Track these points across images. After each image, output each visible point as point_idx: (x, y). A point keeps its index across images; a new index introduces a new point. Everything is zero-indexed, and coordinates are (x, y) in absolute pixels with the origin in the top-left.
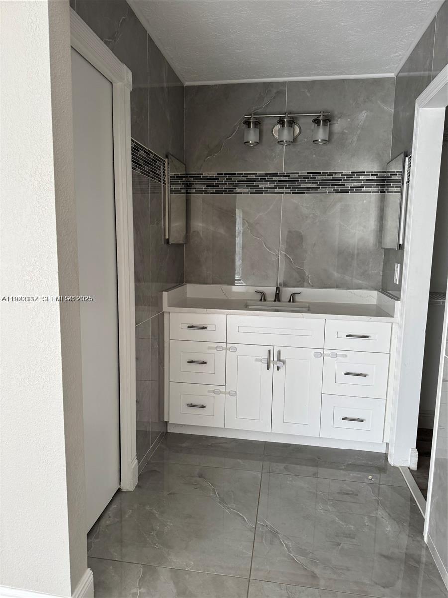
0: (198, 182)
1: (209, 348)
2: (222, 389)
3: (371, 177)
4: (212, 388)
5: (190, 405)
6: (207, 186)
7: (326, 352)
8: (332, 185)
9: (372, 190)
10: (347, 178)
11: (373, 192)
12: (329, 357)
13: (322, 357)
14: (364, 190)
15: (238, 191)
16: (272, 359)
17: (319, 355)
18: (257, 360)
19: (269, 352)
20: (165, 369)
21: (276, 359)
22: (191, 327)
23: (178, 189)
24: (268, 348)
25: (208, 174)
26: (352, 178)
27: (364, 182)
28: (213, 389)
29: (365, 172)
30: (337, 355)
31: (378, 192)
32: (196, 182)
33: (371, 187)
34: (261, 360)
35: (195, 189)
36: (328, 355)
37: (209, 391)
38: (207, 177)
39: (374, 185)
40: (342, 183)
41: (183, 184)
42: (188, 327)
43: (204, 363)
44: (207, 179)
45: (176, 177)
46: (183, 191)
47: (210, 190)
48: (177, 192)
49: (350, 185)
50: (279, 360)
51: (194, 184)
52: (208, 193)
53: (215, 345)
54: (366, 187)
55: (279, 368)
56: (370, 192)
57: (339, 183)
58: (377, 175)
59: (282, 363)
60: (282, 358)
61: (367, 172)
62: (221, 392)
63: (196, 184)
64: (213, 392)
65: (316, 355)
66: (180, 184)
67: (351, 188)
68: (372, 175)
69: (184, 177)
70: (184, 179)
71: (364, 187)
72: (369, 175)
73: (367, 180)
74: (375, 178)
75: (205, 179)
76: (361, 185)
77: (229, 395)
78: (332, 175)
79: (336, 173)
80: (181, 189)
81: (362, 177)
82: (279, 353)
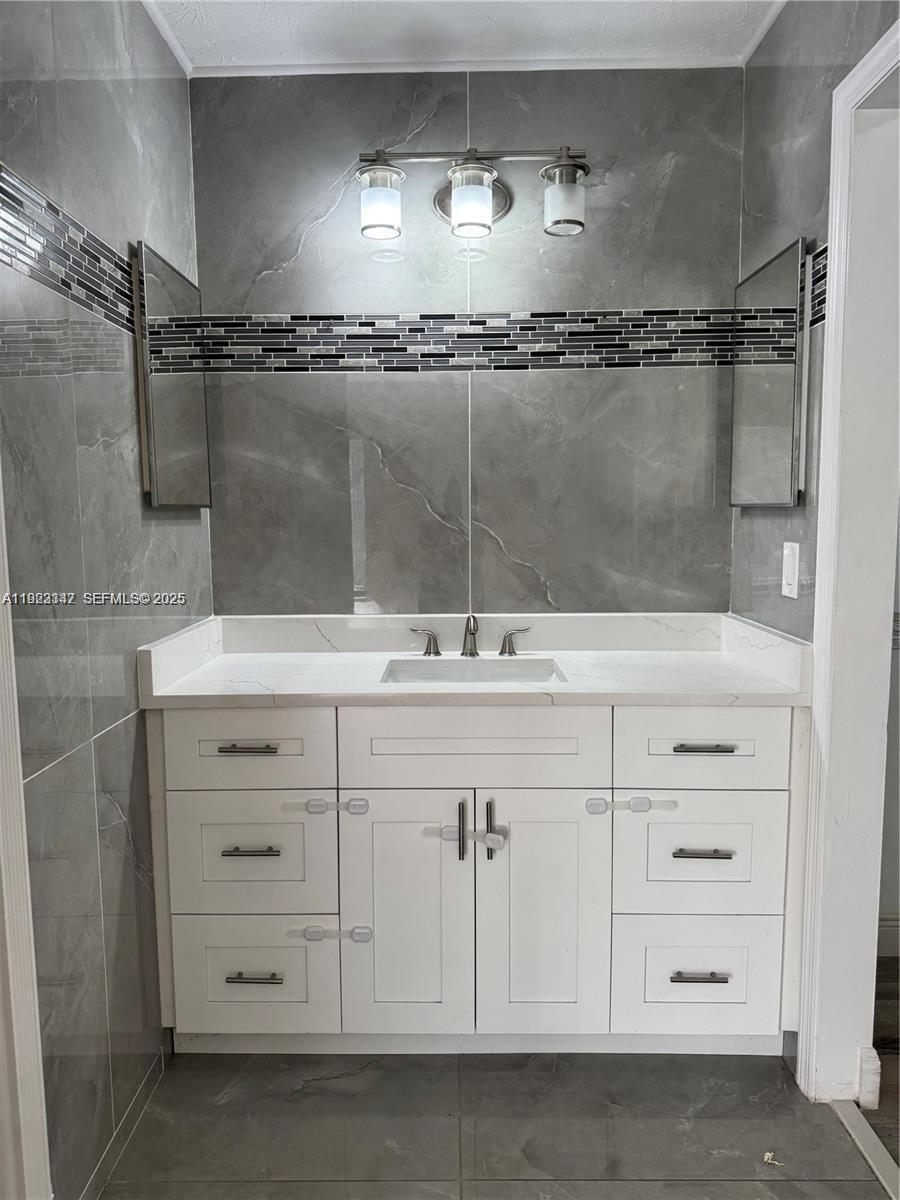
0: (238, 337)
1: (286, 807)
2: (331, 923)
3: (694, 325)
4: (301, 924)
5: (238, 979)
6: (264, 350)
7: (620, 797)
8: (596, 346)
9: (697, 357)
10: (634, 326)
11: (701, 363)
12: (629, 811)
13: (609, 812)
14: (676, 357)
15: (351, 362)
16: (470, 826)
17: (602, 809)
18: (428, 832)
19: (462, 807)
20: (156, 879)
21: (482, 825)
22: (231, 750)
23: (184, 357)
24: (458, 796)
25: (265, 317)
26: (646, 326)
27: (676, 338)
28: (304, 928)
29: (677, 312)
30: (650, 801)
31: (712, 363)
32: (232, 338)
33: (695, 351)
34: (440, 833)
35: (232, 356)
36: (627, 805)
37: (291, 934)
38: (262, 324)
39: (702, 344)
40: (620, 339)
41: (196, 345)
42: (221, 750)
43: (271, 852)
44: (263, 331)
45: (177, 326)
46: (196, 363)
47: (273, 361)
48: (180, 365)
49: (642, 346)
50: (490, 828)
51: (226, 344)
52: (269, 369)
53: (301, 798)
54: (682, 351)
55: (490, 853)
56: (694, 363)
57: (614, 339)
58: (708, 318)
59: (501, 838)
60: (499, 822)
61: (683, 312)
62: (326, 934)
63: (233, 344)
64: (304, 933)
65: (593, 808)
66: (189, 345)
67: (645, 352)
68: (696, 319)
69: (198, 326)
70: (199, 330)
71: (676, 351)
72: (689, 319)
73: (683, 332)
74: (702, 325)
75: (257, 331)
76: (670, 344)
77: (350, 941)
78: (596, 321)
79: (605, 315)
80: (191, 357)
81: (671, 325)
82: (490, 807)
